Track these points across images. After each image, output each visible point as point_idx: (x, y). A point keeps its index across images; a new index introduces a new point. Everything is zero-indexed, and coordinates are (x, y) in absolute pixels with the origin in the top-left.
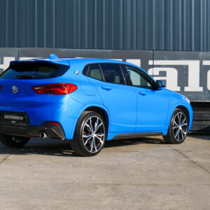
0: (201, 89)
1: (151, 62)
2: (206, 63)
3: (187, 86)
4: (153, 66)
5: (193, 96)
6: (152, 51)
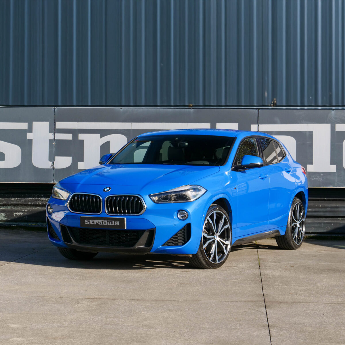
0: (333, 168)
1: (253, 128)
2: (340, 127)
3: (311, 163)
5: (321, 179)
6: (256, 111)
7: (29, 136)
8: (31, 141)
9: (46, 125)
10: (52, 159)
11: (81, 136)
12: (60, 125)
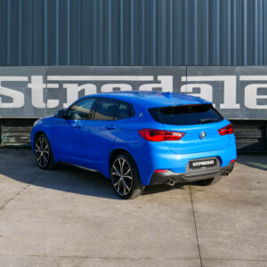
0: (238, 106)
1: (183, 79)
2: (243, 78)
3: (223, 103)
4: (186, 83)
5: (228, 113)
6: (185, 67)
7: (30, 86)
8: (30, 89)
9: (40, 78)
10: (45, 101)
11: (65, 86)
12: (50, 78)
